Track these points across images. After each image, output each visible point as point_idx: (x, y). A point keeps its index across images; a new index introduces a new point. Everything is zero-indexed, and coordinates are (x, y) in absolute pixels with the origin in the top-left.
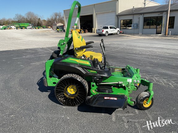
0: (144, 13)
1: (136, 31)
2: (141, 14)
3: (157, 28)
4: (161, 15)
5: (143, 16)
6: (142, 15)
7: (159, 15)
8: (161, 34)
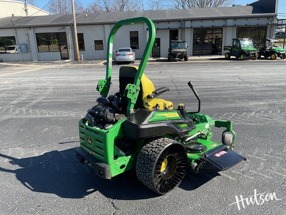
0: (34, 27)
1: (26, 56)
2: (30, 28)
3: (60, 51)
4: (62, 31)
5: (34, 31)
6: (32, 29)
7: (59, 30)
8: (69, 59)
